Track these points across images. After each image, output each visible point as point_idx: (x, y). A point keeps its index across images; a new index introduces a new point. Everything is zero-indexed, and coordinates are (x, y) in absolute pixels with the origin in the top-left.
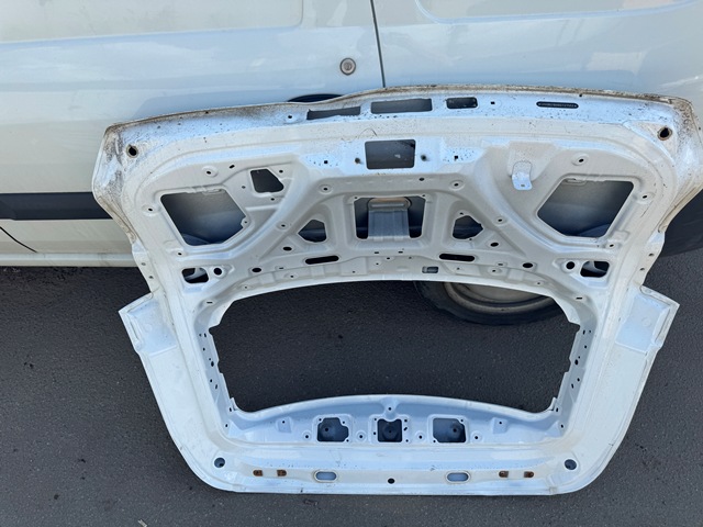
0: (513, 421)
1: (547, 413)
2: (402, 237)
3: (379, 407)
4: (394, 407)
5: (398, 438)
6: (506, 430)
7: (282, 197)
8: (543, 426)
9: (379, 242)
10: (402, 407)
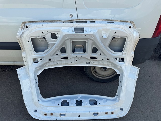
2: (82, 53)
3: (77, 97)
4: (80, 97)
7: (57, 40)
9: (77, 54)
10: (82, 97)
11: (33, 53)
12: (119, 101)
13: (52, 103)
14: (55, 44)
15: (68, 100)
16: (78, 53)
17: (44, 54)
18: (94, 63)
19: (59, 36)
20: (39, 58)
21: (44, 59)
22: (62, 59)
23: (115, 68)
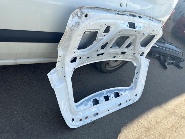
0: (126, 90)
1: (131, 86)
2: (117, 48)
3: (103, 93)
5: (108, 100)
6: (126, 92)
7: (107, 35)
8: (131, 89)
11: (75, 51)
12: (135, 89)
13: (85, 106)
14: (103, 39)
15: (97, 98)
16: (114, 49)
17: (86, 51)
18: (119, 57)
19: (111, 30)
20: (79, 56)
21: (84, 57)
22: (98, 55)
23: (133, 61)
